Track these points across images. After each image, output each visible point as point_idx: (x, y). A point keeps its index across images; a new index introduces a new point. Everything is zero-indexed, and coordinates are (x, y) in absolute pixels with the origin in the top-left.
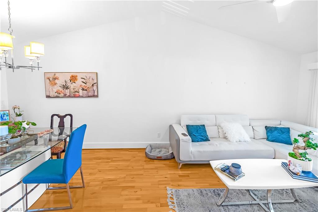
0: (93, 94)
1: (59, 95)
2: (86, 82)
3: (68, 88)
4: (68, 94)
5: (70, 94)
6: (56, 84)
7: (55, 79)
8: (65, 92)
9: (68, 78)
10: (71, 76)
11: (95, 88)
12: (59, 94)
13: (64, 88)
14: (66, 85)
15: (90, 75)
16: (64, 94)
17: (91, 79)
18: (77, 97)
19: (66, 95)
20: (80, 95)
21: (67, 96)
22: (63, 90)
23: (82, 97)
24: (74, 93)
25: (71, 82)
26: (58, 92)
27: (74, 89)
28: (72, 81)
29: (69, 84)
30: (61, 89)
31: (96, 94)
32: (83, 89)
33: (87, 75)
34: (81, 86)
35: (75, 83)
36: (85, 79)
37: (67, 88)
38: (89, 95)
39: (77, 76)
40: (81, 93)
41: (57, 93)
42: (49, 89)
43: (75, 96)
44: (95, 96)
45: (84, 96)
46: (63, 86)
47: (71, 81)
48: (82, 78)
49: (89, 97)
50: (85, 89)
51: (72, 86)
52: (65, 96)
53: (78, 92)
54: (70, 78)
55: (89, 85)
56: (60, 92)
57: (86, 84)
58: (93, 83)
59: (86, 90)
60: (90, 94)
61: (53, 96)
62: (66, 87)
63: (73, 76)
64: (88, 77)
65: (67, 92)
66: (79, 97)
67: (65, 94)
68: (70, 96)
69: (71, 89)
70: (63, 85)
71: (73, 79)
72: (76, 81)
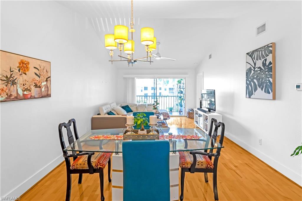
0: (47, 92)
2: (40, 75)
3: (15, 83)
4: (14, 94)
5: (17, 93)
8: (9, 90)
9: (15, 65)
10: (20, 61)
11: (48, 84)
13: (8, 82)
14: (12, 76)
15: (45, 64)
16: (7, 94)
17: (45, 71)
18: (28, 99)
19: (11, 95)
20: (33, 95)
21: (12, 98)
22: (6, 86)
23: (35, 98)
24: (23, 93)
25: (20, 73)
27: (24, 85)
28: (21, 71)
29: (16, 75)
30: (1, 85)
31: (49, 92)
32: (36, 86)
33: (41, 64)
34: (33, 80)
35: (26, 75)
36: (38, 70)
37: (13, 83)
39: (28, 63)
40: (34, 91)
43: (25, 98)
44: (48, 96)
45: (37, 96)
46: (5, 79)
47: (19, 71)
48: (35, 68)
49: (42, 97)
50: (38, 85)
51: (21, 79)
53: (30, 90)
54: (18, 65)
55: (43, 79)
57: (39, 77)
58: (47, 77)
59: (40, 87)
60: (44, 94)
62: (10, 81)
63: (22, 62)
64: (42, 68)
65: (13, 91)
66: (31, 98)
67: (9, 95)
68: (18, 97)
69: (19, 84)
70: (7, 77)
71: (23, 67)
72: (28, 71)
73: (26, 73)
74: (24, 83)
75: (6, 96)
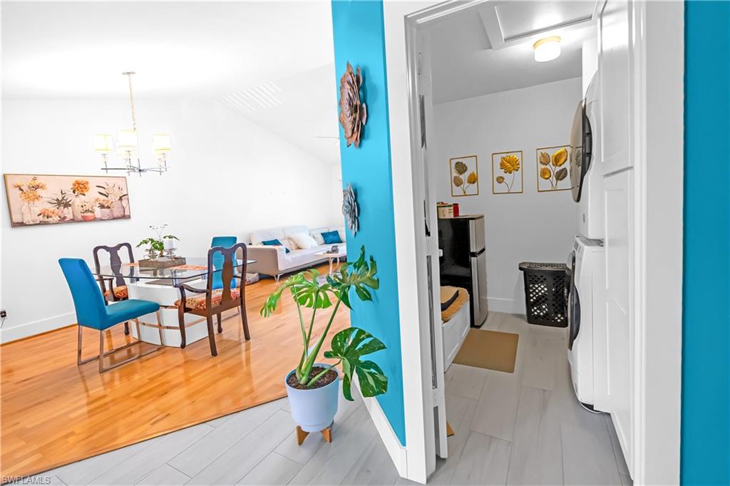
0: (122, 213)
1: (47, 220)
2: (108, 194)
3: (70, 205)
4: (70, 216)
5: (73, 215)
6: (38, 198)
7: (37, 187)
8: (62, 212)
9: (68, 186)
10: (74, 182)
11: (124, 203)
12: (48, 217)
13: (59, 205)
14: (65, 198)
15: (115, 181)
16: (60, 217)
17: (116, 188)
18: (91, 221)
19: (65, 218)
20: (96, 216)
21: (67, 220)
22: (58, 208)
23: (101, 220)
24: (83, 215)
25: (76, 194)
26: (46, 214)
27: (82, 207)
28: (76, 192)
29: (70, 197)
30: (52, 208)
31: (127, 213)
32: (102, 206)
33: (107, 181)
34: (97, 200)
35: (84, 195)
36: (104, 188)
37: (67, 205)
38: (116, 216)
39: (87, 183)
40: (98, 212)
41: (44, 216)
42: (21, 208)
43: (85, 220)
44: (125, 217)
45: (105, 218)
46: (56, 202)
47: (74, 192)
48: (97, 186)
49: (114, 219)
50: (106, 205)
51: (78, 201)
52: (63, 220)
53: (92, 212)
54: (72, 186)
55: (113, 198)
56: (50, 214)
57: (107, 197)
58: (121, 195)
59: (108, 207)
60: (117, 214)
61: (31, 223)
62: (63, 203)
63: (78, 183)
64: (111, 185)
65: (68, 213)
66: (95, 220)
67: (62, 217)
68: (76, 219)
69: (76, 205)
70: (58, 200)
71: (80, 187)
72: (87, 191)
73: (85, 193)
74: (83, 204)
75: (59, 219)
